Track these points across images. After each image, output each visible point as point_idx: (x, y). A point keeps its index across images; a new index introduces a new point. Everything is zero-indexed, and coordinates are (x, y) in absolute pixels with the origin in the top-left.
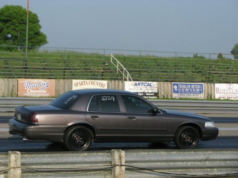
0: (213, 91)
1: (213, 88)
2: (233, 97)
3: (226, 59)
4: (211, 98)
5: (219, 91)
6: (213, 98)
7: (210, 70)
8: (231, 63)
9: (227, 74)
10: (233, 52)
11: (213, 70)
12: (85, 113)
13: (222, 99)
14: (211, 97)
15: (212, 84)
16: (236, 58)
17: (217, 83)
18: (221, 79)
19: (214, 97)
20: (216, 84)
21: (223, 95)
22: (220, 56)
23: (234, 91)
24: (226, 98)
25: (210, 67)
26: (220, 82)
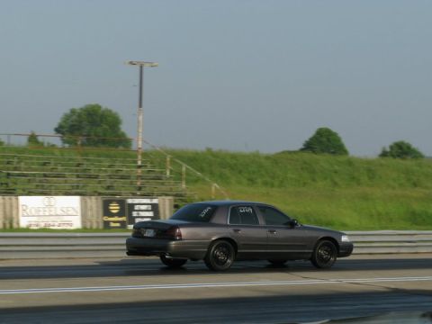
0: (14, 212)
1: (14, 205)
2: (56, 224)
3: (46, 145)
4: (11, 227)
5: (28, 211)
6: (15, 225)
7: (8, 169)
8: (53, 154)
9: (45, 176)
10: (58, 130)
11: (15, 169)
12: (227, 226)
13: (35, 228)
14: (11, 224)
15: (13, 198)
16: (64, 142)
17: (22, 195)
18: (32, 186)
19: (18, 224)
20: (20, 198)
21: (35, 219)
22: (33, 138)
23: (59, 212)
24: (42, 225)
25: (8, 163)
26: (30, 193)
